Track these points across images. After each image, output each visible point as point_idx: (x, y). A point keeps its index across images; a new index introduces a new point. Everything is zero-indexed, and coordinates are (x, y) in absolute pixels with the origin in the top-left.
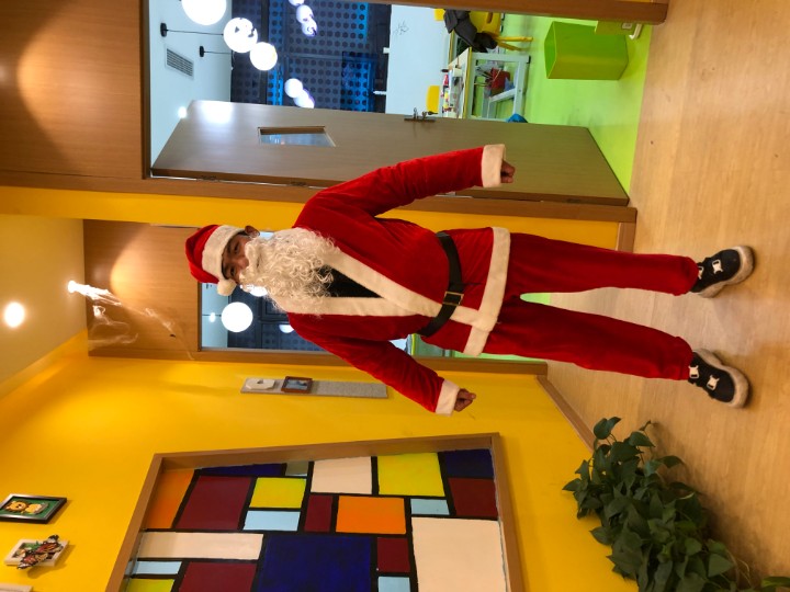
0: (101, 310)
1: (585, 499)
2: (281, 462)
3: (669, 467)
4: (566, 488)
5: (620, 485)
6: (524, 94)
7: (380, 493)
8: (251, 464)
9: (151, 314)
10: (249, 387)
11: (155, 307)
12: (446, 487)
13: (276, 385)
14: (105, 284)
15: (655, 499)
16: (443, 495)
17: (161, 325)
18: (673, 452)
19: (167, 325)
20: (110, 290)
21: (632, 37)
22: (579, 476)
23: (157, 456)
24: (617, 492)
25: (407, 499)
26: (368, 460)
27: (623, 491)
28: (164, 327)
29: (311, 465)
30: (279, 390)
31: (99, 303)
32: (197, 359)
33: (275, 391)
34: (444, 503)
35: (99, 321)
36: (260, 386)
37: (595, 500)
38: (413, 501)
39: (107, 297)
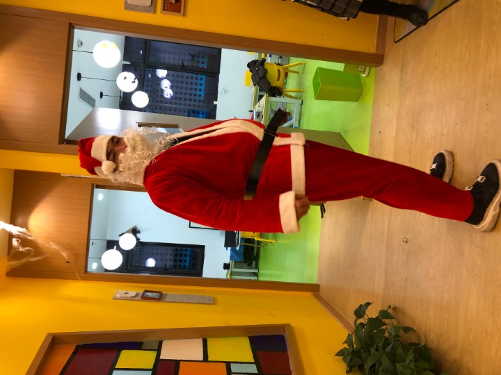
0: (18, 241)
1: (351, 360)
2: (139, 341)
3: (406, 333)
4: (338, 354)
5: (375, 346)
6: (299, 122)
7: (209, 360)
8: (117, 342)
9: (54, 246)
10: (118, 296)
11: (57, 243)
12: (255, 356)
13: (137, 295)
14: (25, 225)
15: (400, 351)
16: (253, 361)
17: (60, 255)
18: (408, 324)
19: (64, 254)
20: (27, 229)
21: (364, 76)
22: (346, 346)
23: (49, 335)
24: (372, 350)
25: (228, 364)
26: (201, 341)
27: (377, 350)
28: (63, 256)
29: (160, 344)
30: (139, 298)
31: (18, 237)
32: (84, 279)
33: (136, 299)
34: (254, 366)
35: (16, 248)
36: (127, 295)
37: (357, 359)
38: (232, 365)
39: (24, 233)
